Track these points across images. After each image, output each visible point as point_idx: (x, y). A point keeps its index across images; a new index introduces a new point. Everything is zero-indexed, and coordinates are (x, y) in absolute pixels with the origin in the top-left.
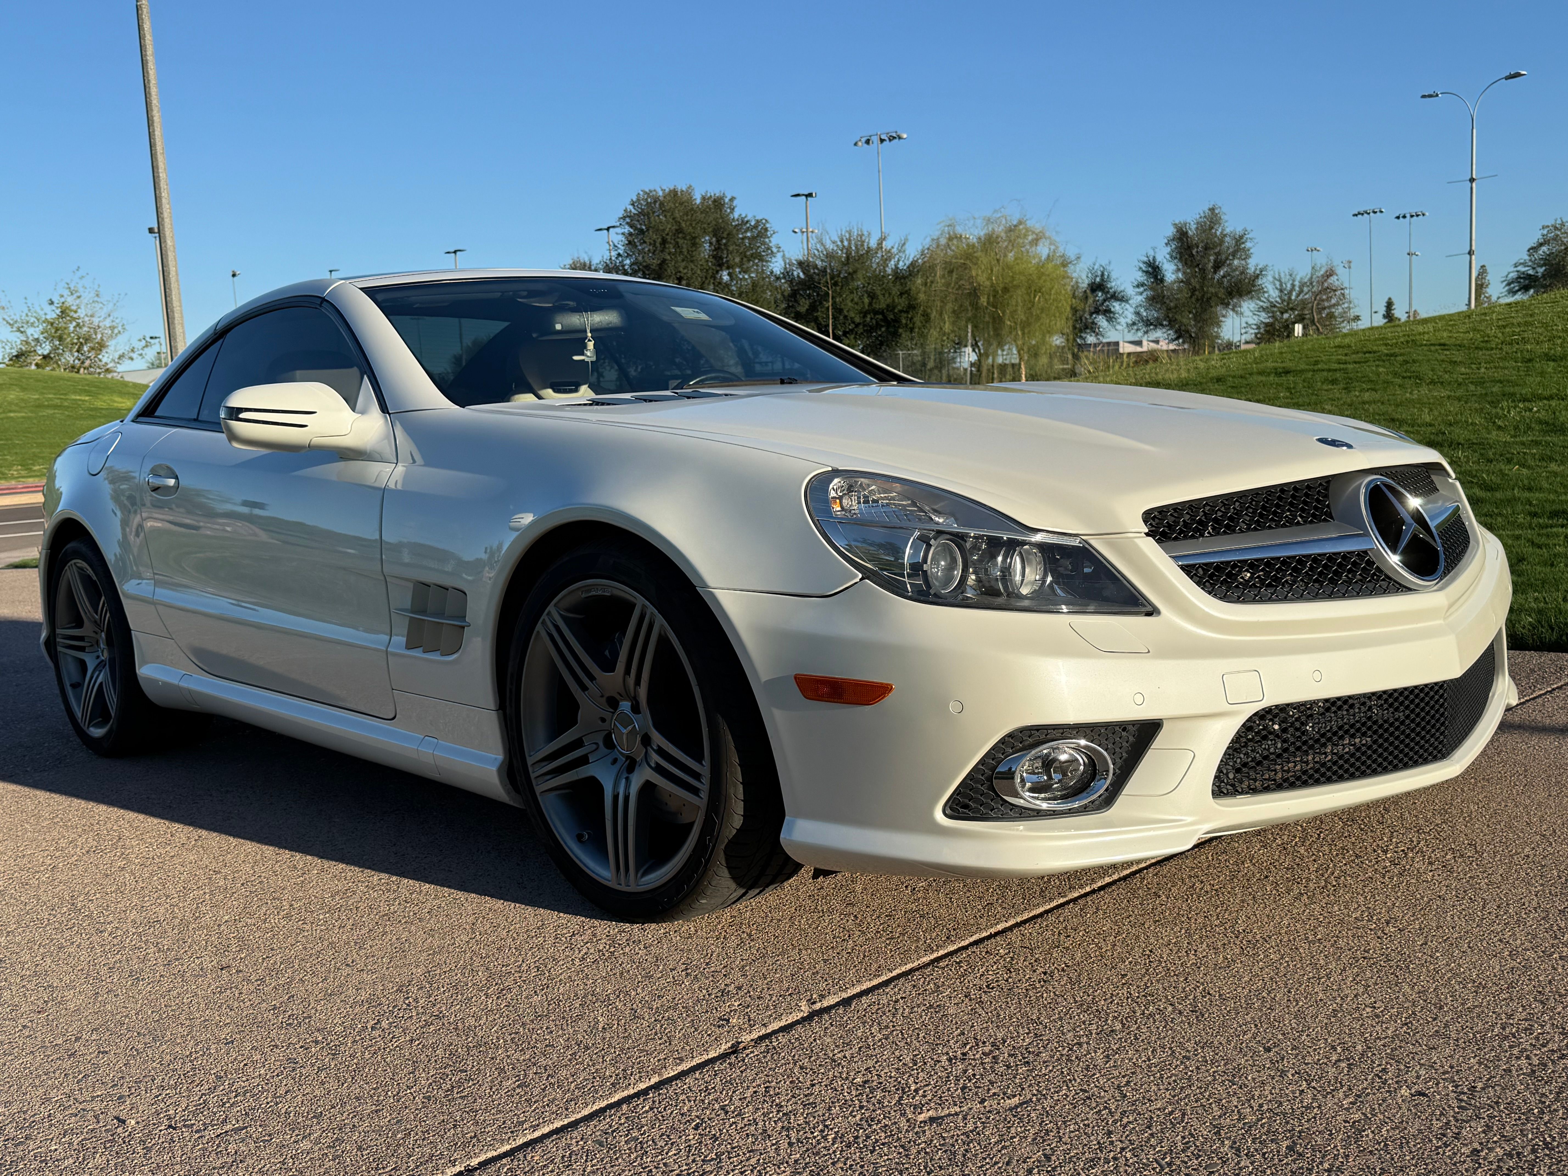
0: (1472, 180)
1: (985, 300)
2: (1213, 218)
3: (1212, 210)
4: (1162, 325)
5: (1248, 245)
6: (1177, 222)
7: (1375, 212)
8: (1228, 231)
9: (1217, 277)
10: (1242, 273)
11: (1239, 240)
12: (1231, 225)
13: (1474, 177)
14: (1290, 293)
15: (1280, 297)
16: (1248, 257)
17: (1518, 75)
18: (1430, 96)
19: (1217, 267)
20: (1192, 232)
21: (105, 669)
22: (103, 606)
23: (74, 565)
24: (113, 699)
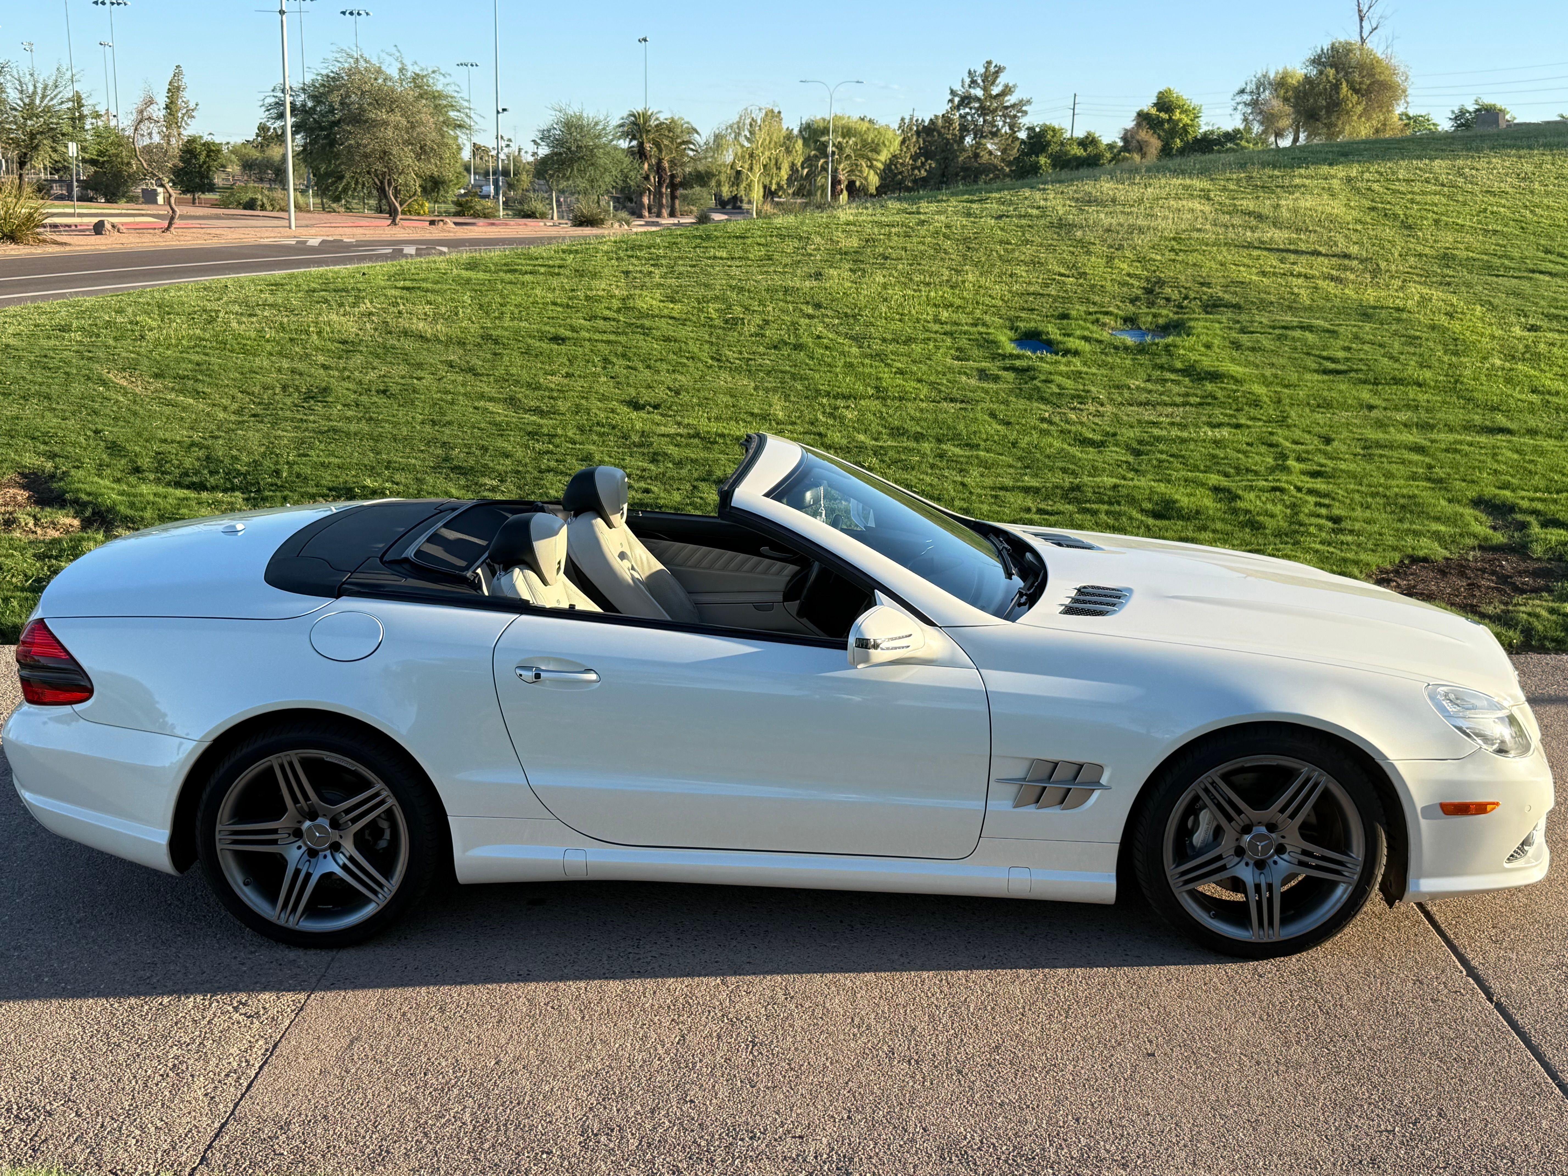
21: (329, 857)
22: (377, 795)
23: (294, 756)
24: (381, 886)
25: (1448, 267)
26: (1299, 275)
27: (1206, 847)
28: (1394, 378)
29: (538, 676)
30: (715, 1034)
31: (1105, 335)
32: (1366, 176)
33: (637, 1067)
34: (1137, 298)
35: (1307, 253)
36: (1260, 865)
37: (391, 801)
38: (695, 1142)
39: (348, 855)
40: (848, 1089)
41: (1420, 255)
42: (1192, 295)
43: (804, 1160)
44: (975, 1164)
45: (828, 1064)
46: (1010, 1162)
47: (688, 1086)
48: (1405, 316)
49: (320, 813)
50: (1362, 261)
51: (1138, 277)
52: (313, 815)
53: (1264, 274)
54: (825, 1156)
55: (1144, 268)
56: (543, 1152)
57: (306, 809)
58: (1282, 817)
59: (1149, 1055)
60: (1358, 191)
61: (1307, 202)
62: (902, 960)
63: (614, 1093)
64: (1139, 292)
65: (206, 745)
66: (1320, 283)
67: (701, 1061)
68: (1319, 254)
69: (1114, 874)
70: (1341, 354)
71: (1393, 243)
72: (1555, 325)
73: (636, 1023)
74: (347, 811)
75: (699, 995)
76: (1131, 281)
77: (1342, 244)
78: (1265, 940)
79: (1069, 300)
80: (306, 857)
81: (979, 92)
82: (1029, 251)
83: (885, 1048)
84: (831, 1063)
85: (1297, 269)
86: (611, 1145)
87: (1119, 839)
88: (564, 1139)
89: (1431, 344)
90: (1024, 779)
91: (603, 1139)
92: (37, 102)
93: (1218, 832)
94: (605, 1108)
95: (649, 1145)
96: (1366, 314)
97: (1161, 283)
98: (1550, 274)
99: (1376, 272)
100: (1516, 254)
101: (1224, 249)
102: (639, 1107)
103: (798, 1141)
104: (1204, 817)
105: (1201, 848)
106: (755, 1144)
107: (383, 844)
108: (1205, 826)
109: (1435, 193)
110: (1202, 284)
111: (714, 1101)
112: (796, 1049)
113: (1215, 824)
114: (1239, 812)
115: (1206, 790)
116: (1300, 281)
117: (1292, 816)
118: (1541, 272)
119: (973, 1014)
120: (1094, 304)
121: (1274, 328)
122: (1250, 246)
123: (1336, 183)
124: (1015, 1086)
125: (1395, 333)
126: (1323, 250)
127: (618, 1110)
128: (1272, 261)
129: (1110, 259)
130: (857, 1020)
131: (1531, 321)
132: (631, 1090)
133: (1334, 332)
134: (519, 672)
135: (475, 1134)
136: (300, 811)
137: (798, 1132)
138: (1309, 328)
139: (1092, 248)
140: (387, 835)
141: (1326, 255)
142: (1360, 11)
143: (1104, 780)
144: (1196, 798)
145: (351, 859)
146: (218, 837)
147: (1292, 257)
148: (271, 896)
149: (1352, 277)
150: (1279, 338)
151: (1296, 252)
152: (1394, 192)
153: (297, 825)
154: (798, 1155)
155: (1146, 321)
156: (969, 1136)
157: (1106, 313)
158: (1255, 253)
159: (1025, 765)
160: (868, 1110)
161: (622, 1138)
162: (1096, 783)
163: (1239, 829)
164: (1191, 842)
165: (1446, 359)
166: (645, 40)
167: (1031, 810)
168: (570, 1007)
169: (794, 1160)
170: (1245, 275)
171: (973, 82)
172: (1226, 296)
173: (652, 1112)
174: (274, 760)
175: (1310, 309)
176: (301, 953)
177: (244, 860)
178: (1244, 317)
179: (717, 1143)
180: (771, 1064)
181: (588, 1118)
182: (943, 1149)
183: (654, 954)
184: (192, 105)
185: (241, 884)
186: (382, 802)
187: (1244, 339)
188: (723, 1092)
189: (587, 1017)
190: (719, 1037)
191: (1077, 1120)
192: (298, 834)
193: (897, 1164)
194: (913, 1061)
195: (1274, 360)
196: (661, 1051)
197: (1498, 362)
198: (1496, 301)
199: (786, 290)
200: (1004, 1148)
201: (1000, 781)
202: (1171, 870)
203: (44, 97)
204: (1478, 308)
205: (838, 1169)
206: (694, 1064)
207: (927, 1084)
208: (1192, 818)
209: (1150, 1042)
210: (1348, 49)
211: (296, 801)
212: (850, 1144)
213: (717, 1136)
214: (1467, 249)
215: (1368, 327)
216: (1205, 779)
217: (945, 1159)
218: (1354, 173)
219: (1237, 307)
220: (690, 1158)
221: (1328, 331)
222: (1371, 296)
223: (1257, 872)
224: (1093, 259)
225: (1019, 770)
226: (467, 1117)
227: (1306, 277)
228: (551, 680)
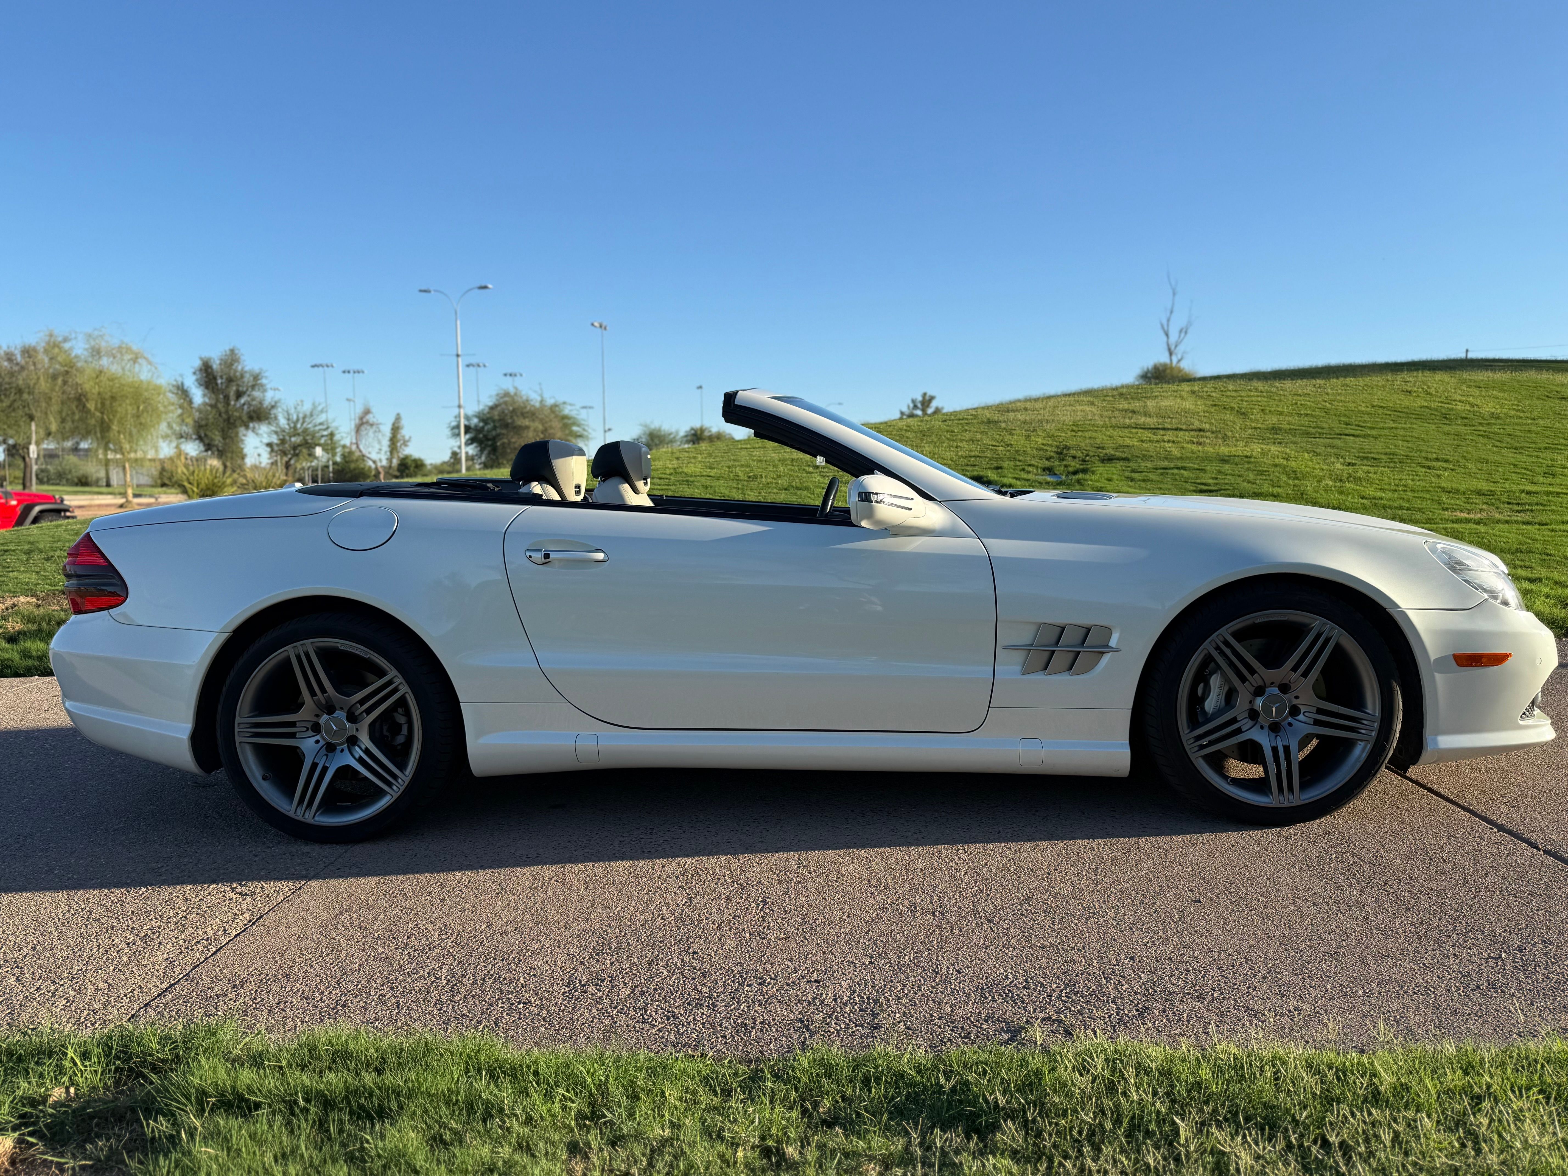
0: (458, 356)
1: (93, 406)
2: (232, 358)
3: (232, 351)
4: (191, 438)
5: (264, 381)
6: (203, 356)
7: (327, 366)
8: (247, 369)
9: (238, 405)
10: (261, 403)
11: (256, 377)
12: (249, 363)
13: (460, 353)
14: (296, 423)
15: (288, 424)
16: (265, 391)
17: (485, 287)
18: (425, 291)
19: (239, 395)
20: (216, 366)
21: (346, 751)
22: (390, 682)
23: (309, 645)
24: (395, 777)
25: (1277, 434)
26: (1169, 441)
27: (1219, 712)
28: (1254, 493)
29: (547, 556)
30: (723, 897)
31: (1030, 476)
32: (1205, 389)
33: (638, 925)
34: (1051, 457)
35: (1172, 429)
36: (1275, 728)
37: (404, 689)
38: (696, 988)
39: (363, 747)
40: (868, 938)
41: (1255, 428)
42: (1091, 454)
43: (822, 1003)
44: (1023, 1002)
45: (845, 917)
46: (1064, 999)
47: (692, 940)
48: (1252, 460)
49: (337, 707)
50: (1213, 432)
51: (1051, 446)
52: (330, 709)
53: (1142, 441)
54: (845, 998)
55: (1053, 440)
56: (519, 1003)
57: (324, 702)
58: (1294, 676)
59: (1195, 901)
60: (1202, 397)
61: (1165, 403)
62: (916, 836)
63: (610, 948)
64: (1052, 454)
65: (225, 636)
66: (1185, 445)
67: (707, 918)
68: (1181, 429)
69: (1128, 742)
70: (1211, 481)
71: (1234, 423)
72: (1365, 462)
73: (642, 889)
74: (362, 702)
75: (709, 867)
76: (1045, 448)
77: (1197, 424)
78: (1286, 805)
79: (1002, 459)
80: (324, 751)
81: (919, 412)
82: (967, 436)
83: (906, 903)
84: (849, 916)
85: (1166, 438)
86: (599, 994)
87: (1130, 705)
88: (546, 990)
89: (1277, 474)
90: (1032, 645)
91: (591, 989)
92: (299, 426)
93: (1230, 697)
94: (598, 961)
95: (643, 993)
96: (1224, 460)
97: (1066, 447)
98: (1353, 435)
99: (1225, 438)
100: (1324, 425)
101: (1111, 430)
102: (636, 960)
103: (815, 985)
104: (1215, 681)
105: (1213, 714)
106: (765, 989)
107: (401, 739)
108: (1217, 690)
109: (1258, 396)
110: (1098, 448)
111: (720, 952)
112: (810, 906)
113: (1226, 688)
114: (1252, 671)
115: (1218, 648)
116: (1170, 445)
117: (1305, 674)
118: (1346, 435)
119: (996, 875)
120: (1020, 461)
121: (1157, 469)
122: (1128, 427)
123: (1185, 394)
124: (1054, 931)
125: (1248, 469)
126: (1184, 427)
127: (611, 964)
128: (1148, 435)
129: (1028, 437)
130: (873, 882)
131: (1348, 460)
132: (629, 945)
133: (1202, 470)
134: (528, 554)
135: (447, 988)
136: (318, 704)
137: (815, 976)
138: (1184, 468)
139: (1014, 432)
140: (405, 731)
141: (1186, 430)
142: (1169, 350)
143: (1113, 643)
144: (1208, 660)
145: (367, 751)
146: (237, 730)
147: (1162, 432)
148: (288, 789)
149: (1208, 441)
150: (1162, 474)
151: (1164, 429)
152: (1227, 396)
153: (315, 719)
154: (814, 999)
155: (1059, 469)
156: (1010, 976)
157: (1030, 465)
158: (1134, 431)
159: (1033, 628)
160: (892, 955)
161: (613, 987)
162: (1103, 649)
163: (1252, 689)
164: (1203, 709)
165: (1291, 482)
166: (700, 387)
167: (1040, 677)
168: (575, 881)
169: (810, 1003)
170: (1128, 441)
171: (915, 407)
172: (1117, 454)
173: (650, 963)
174: (289, 651)
175: (1181, 458)
176: (317, 847)
177: (262, 752)
178: (1133, 465)
179: (721, 989)
180: (783, 919)
181: (577, 970)
182: (982, 989)
183: (666, 838)
184: (407, 438)
185: (260, 778)
186: (396, 690)
187: (1136, 476)
188: (730, 943)
189: (591, 887)
190: (728, 898)
191: (1132, 958)
192: (316, 728)
193: (931, 1004)
194: (937, 913)
195: (1162, 486)
196: (664, 911)
197: (1330, 483)
198: (1318, 451)
199: (793, 460)
200: (1054, 986)
201: (1006, 648)
202: (1186, 735)
203: (303, 422)
204: (1306, 454)
205: (861, 1010)
206: (699, 922)
207: (956, 931)
208: (1202, 685)
209: (1192, 891)
210: (1165, 366)
211: (313, 693)
212: (873, 987)
213: (721, 983)
214: (1288, 424)
215: (1227, 467)
216: (1216, 637)
217: (986, 998)
218: (1196, 388)
219: (1126, 459)
220: (689, 1004)
221: (1198, 469)
222: (1225, 450)
223: (1273, 735)
224: (1015, 437)
225: (1025, 636)
226: (443, 973)
227: (1173, 442)
228: (560, 560)
